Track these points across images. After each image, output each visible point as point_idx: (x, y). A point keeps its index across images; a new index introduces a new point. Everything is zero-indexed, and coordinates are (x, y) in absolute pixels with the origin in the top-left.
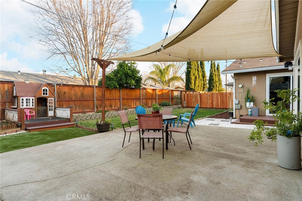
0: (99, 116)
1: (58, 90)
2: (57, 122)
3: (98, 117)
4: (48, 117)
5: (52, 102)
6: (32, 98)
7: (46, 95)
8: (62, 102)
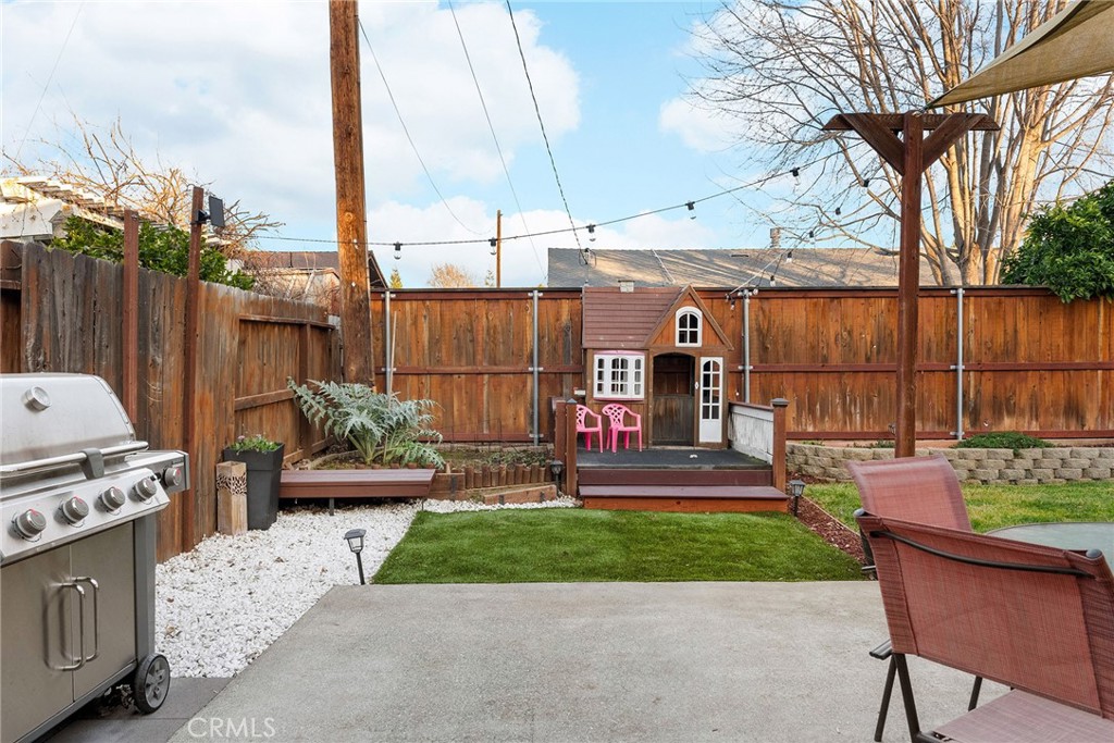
0: (972, 465)
1: (761, 318)
2: (708, 474)
3: (964, 474)
4: (698, 445)
5: (716, 377)
6: (636, 357)
7: (691, 342)
8: (775, 376)
